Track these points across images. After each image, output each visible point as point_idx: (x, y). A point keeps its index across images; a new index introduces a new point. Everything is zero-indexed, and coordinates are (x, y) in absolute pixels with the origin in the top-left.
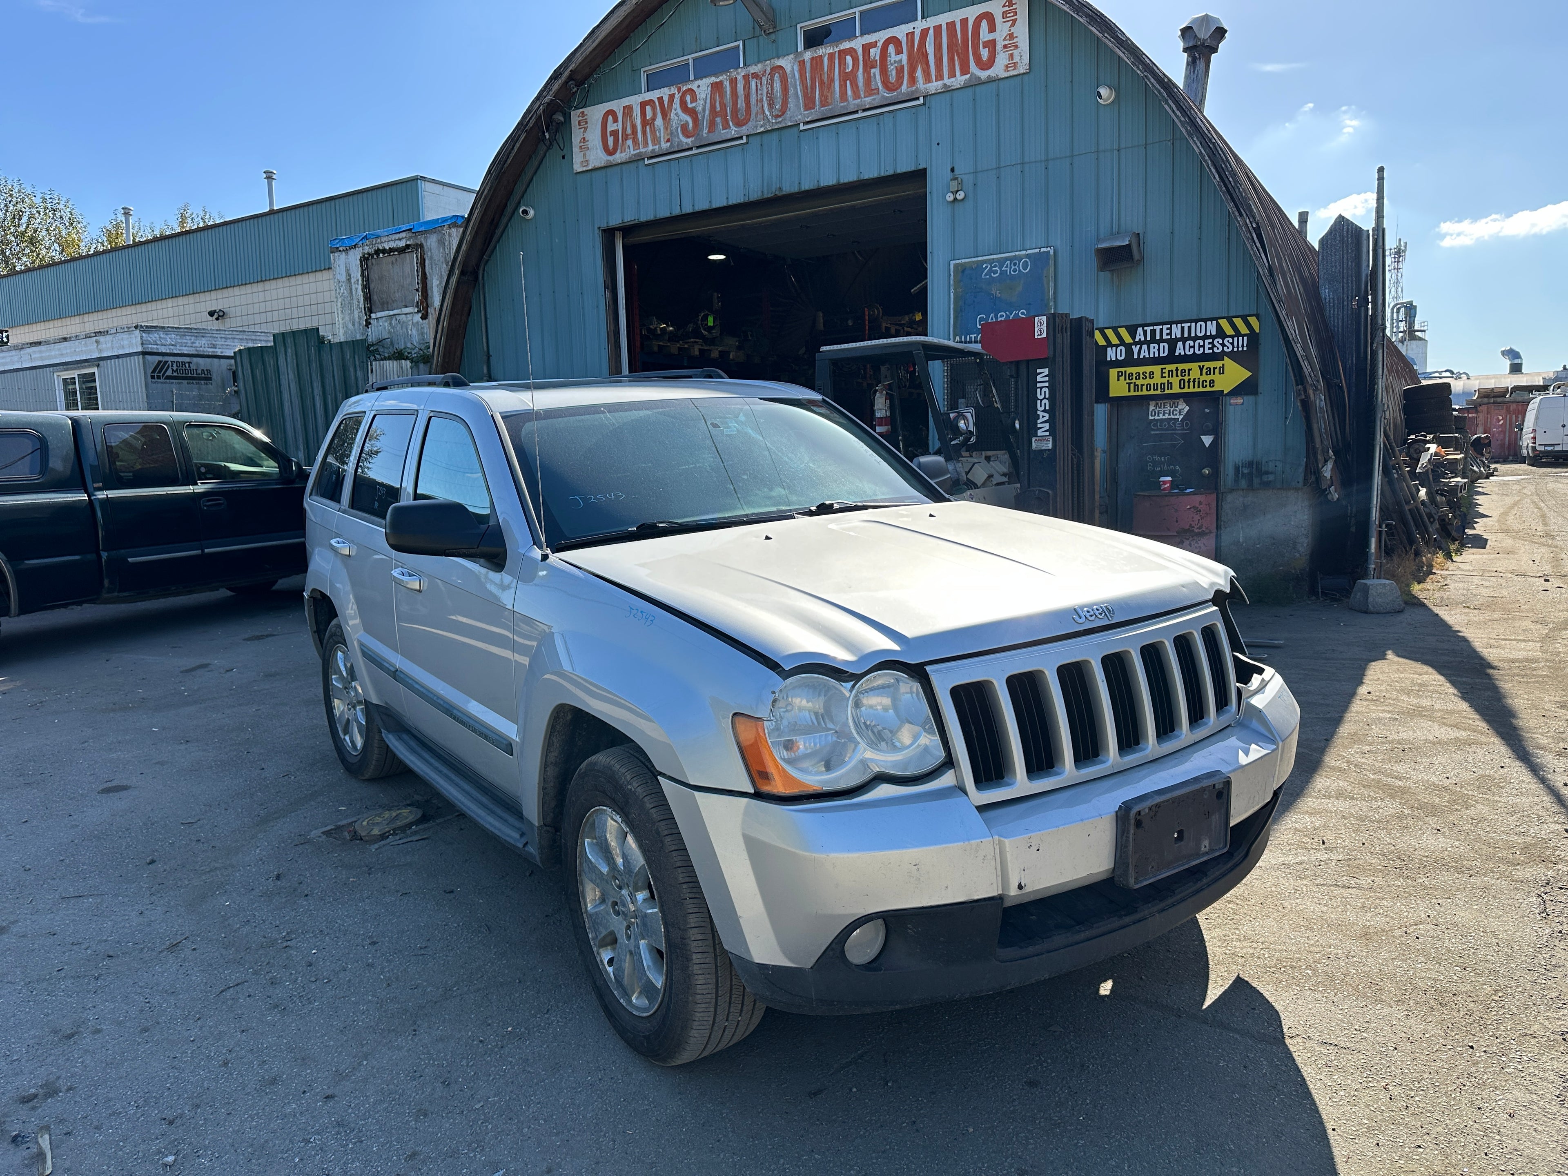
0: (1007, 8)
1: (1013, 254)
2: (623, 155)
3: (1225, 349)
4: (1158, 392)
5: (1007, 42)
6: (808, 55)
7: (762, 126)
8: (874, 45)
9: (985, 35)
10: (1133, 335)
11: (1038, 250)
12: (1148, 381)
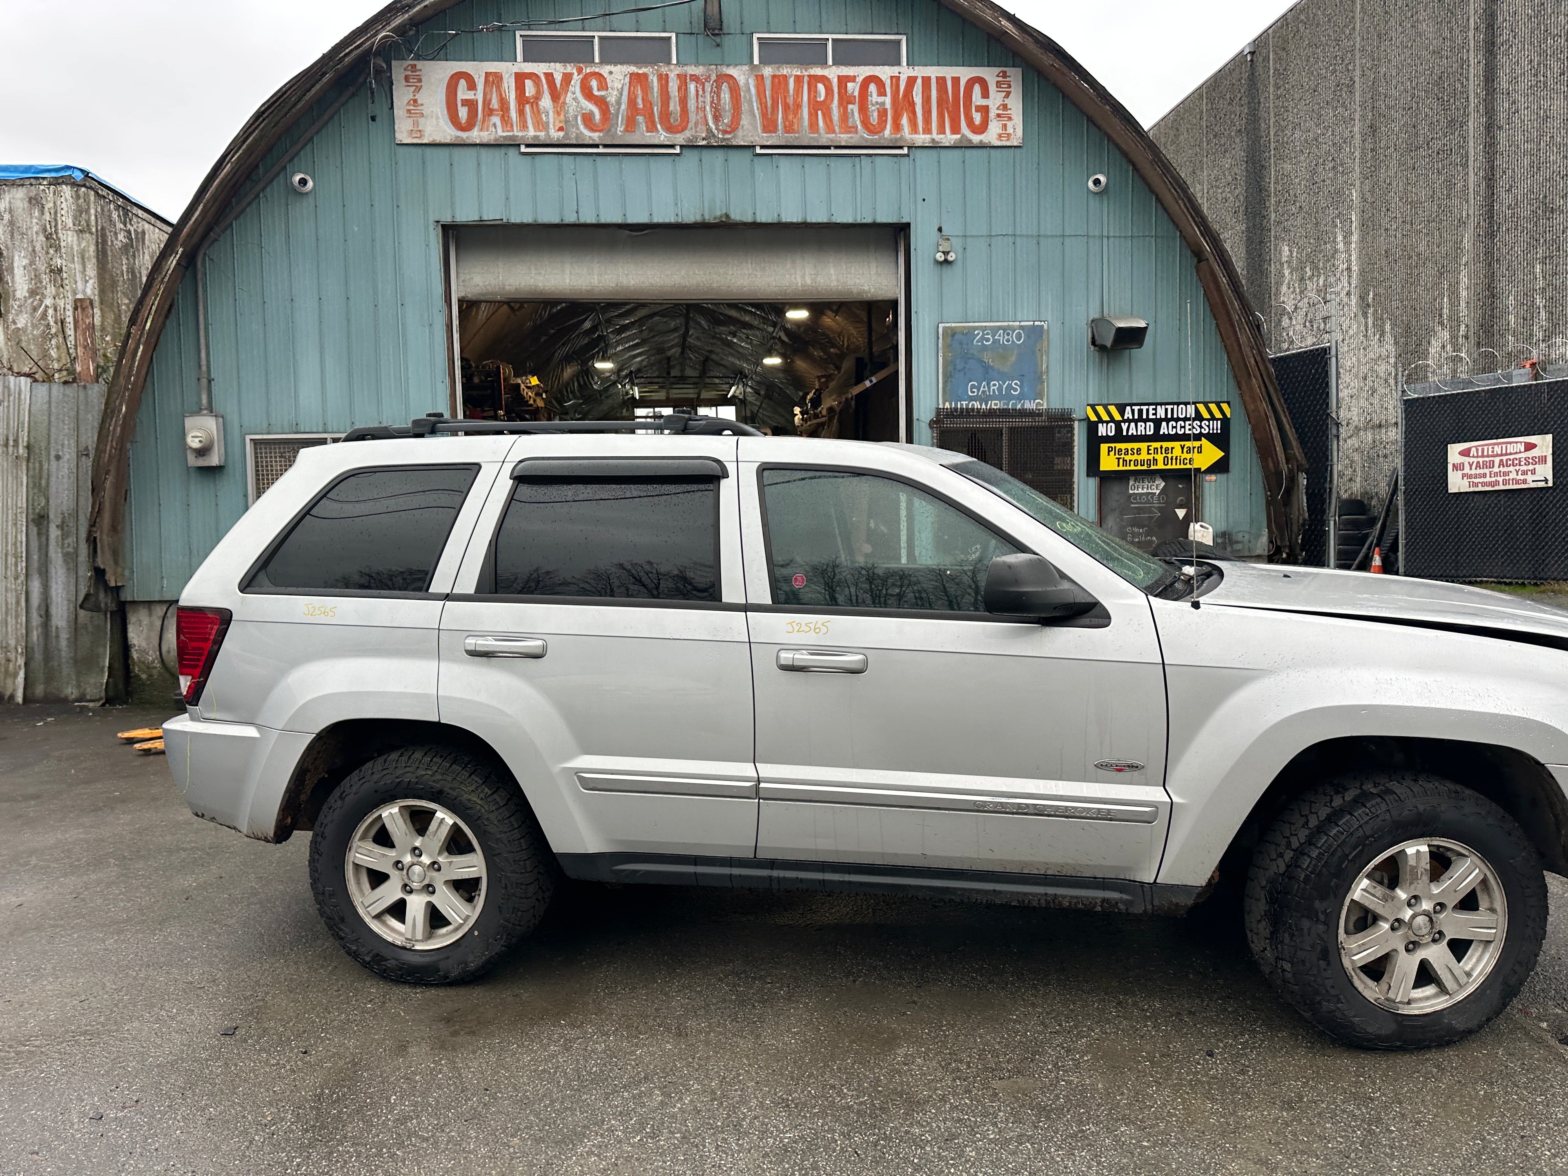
0: (1001, 79)
1: (1006, 324)
2: (482, 134)
3: (1203, 430)
4: (1145, 468)
5: (1001, 112)
6: (768, 71)
7: (704, 139)
8: (853, 79)
9: (977, 98)
10: (1122, 413)
11: (1032, 323)
12: (1135, 457)
